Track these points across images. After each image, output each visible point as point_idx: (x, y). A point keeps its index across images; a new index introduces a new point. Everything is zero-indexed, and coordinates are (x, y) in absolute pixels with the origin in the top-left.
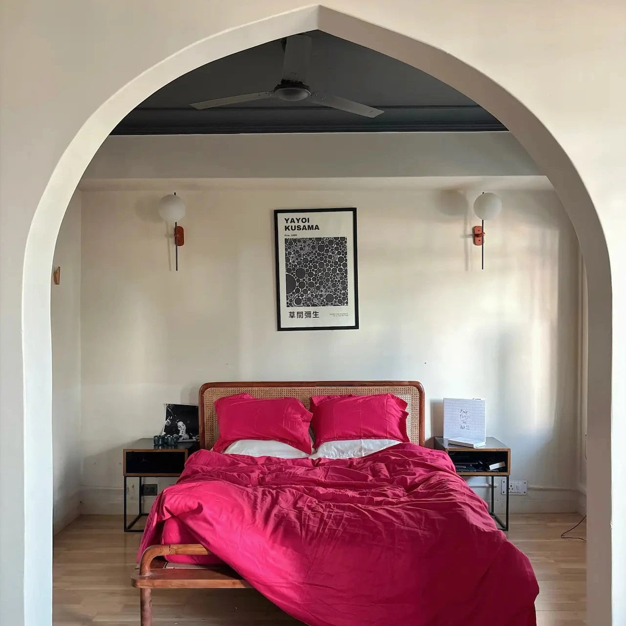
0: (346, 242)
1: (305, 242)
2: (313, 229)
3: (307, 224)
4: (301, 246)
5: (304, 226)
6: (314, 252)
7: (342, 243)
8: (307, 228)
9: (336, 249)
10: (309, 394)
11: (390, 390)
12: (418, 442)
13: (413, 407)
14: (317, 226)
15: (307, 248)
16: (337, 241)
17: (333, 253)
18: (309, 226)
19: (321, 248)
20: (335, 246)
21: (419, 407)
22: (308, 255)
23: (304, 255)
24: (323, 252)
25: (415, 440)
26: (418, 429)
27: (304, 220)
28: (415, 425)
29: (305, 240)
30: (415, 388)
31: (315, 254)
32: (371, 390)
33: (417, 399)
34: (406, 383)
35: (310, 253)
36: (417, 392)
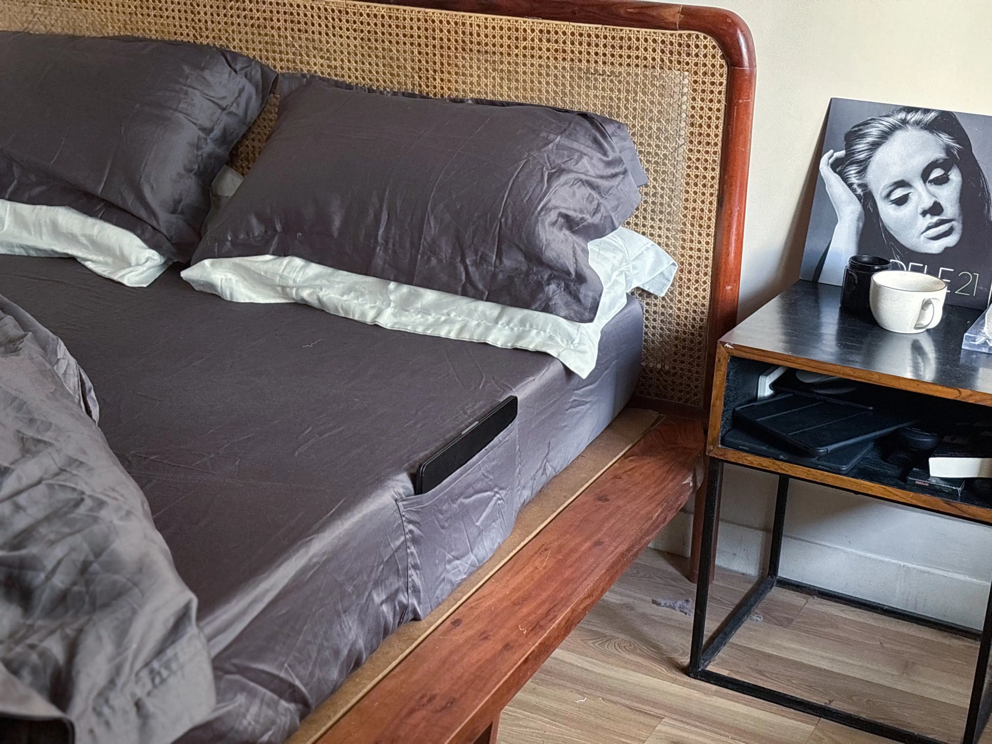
10: (289, 25)
11: (602, 41)
12: (708, 286)
13: (696, 130)
21: (720, 131)
25: (693, 277)
26: (712, 231)
28: (697, 213)
30: (710, 41)
32: (521, 34)
33: (715, 97)
34: (667, 15)
36: (719, 61)
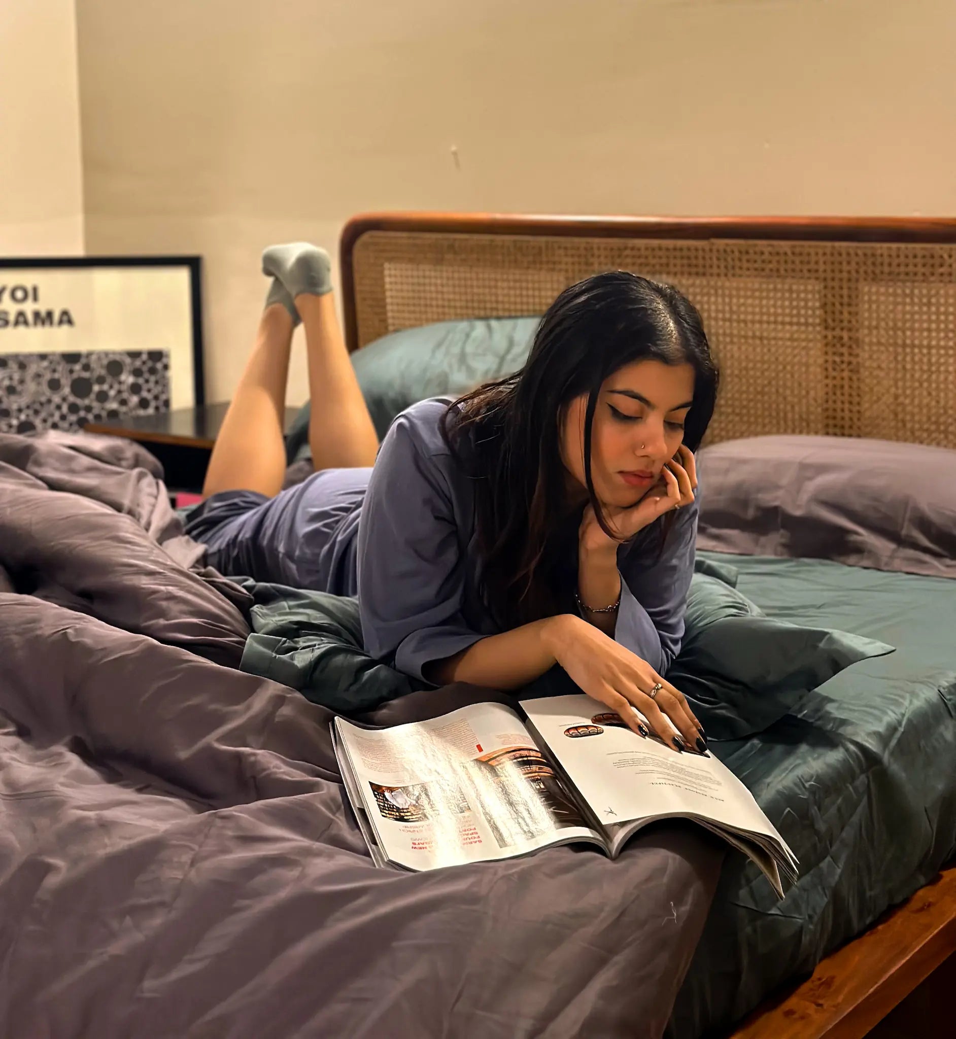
0: (166, 367)
1: (22, 366)
2: (51, 323)
3: (29, 307)
4: (11, 378)
5: (21, 314)
6: (56, 399)
7: (153, 371)
8: (30, 317)
9: (135, 389)
14: (65, 313)
15: (31, 386)
16: (138, 363)
17: (124, 402)
18: (37, 315)
19: (81, 387)
20: (131, 380)
22: (36, 412)
23: (20, 410)
24: (87, 402)
27: (19, 294)
29: (22, 362)
31: (59, 407)
35: (42, 404)
